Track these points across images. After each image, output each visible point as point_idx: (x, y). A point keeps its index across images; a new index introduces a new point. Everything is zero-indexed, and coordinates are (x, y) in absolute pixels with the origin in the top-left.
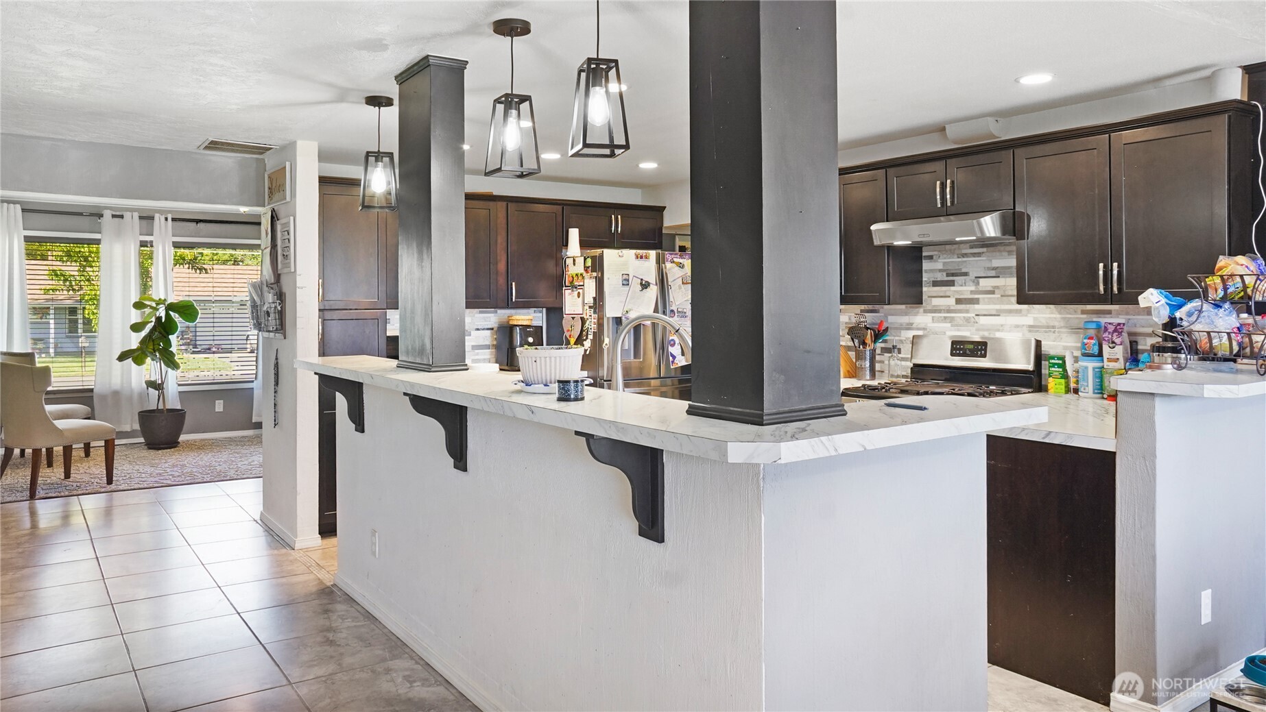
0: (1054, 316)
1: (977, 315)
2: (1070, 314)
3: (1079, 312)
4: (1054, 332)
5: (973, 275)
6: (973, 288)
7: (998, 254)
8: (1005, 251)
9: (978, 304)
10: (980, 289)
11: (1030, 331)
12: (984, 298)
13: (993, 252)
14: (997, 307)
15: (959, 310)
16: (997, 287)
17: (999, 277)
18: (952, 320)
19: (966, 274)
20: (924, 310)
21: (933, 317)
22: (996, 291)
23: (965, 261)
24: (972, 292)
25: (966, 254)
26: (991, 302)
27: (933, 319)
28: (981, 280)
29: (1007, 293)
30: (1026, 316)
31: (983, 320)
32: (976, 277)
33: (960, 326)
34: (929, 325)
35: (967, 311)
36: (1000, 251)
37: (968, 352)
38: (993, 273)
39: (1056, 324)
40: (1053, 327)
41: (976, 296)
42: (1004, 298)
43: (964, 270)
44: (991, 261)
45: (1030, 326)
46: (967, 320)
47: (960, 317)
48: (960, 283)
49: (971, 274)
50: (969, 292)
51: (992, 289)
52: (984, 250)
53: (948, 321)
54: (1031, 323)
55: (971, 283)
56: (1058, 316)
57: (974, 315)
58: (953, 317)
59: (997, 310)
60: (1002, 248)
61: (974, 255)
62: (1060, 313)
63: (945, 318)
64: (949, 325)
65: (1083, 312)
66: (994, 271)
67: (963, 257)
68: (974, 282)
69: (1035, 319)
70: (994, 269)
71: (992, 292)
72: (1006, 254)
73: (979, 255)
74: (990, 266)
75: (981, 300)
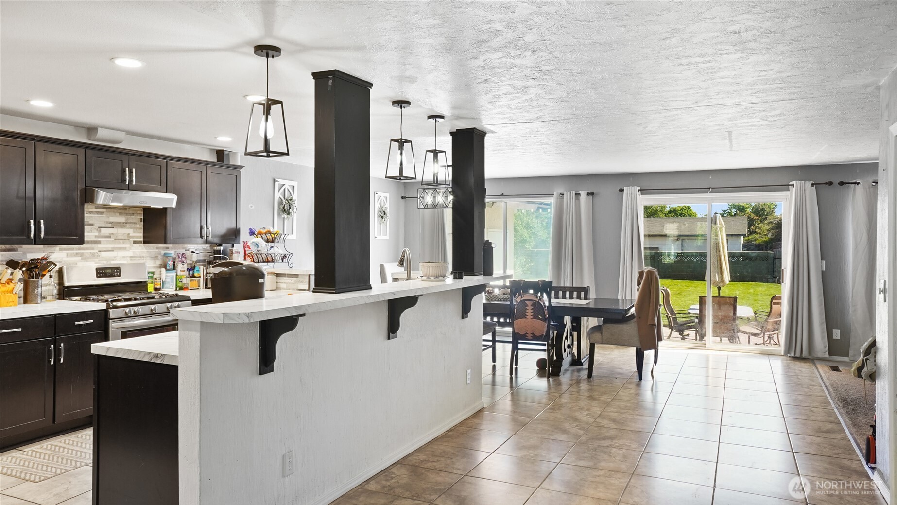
0: (143, 250)
1: (99, 251)
2: (150, 249)
3: (155, 248)
4: (143, 259)
5: (97, 225)
6: (97, 234)
7: (113, 214)
8: (117, 212)
9: (100, 244)
10: (102, 235)
11: (131, 260)
12: (104, 241)
13: (110, 212)
14: (112, 246)
15: (87, 248)
16: (113, 234)
17: (113, 228)
18: (82, 255)
19: (92, 225)
20: (60, 248)
21: (67, 253)
22: (112, 236)
23: (92, 217)
24: (96, 237)
25: (92, 212)
26: (108, 243)
27: (67, 255)
28: (102, 229)
29: (118, 238)
30: (129, 251)
31: (103, 254)
32: (99, 227)
33: (88, 258)
34: (64, 259)
35: (93, 249)
36: (114, 212)
37: (108, 274)
38: (110, 225)
39: (144, 255)
40: (143, 257)
41: (99, 239)
42: (117, 240)
43: (91, 222)
44: (109, 217)
45: (131, 257)
46: (93, 254)
47: (87, 253)
48: (88, 230)
49: (95, 224)
50: (94, 237)
51: (109, 235)
52: (105, 210)
53: (80, 255)
54: (132, 255)
55: (96, 231)
56: (146, 251)
57: (97, 251)
58: (83, 253)
59: (112, 248)
60: (115, 211)
61: (98, 213)
62: (146, 249)
63: (77, 253)
64: (80, 258)
65: (157, 248)
66: (111, 224)
67: (90, 214)
68: (97, 230)
69: (134, 252)
70: (111, 223)
71: (109, 237)
72: (118, 214)
73: (101, 213)
74: (108, 220)
75: (102, 242)
